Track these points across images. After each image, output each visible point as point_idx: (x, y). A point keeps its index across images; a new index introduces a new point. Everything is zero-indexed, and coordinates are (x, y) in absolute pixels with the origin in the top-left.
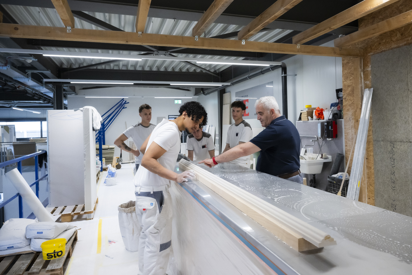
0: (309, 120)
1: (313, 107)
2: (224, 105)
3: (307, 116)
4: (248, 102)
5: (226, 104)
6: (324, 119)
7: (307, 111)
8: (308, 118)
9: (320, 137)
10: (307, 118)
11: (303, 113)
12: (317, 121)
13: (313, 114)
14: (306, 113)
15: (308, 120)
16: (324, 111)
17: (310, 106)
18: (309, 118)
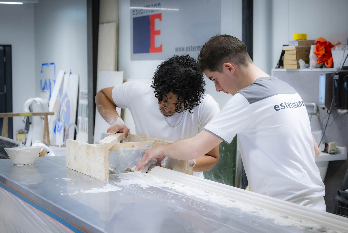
0: (301, 67)
1: (309, 38)
2: (103, 23)
3: (297, 59)
4: (161, 20)
5: (108, 22)
6: (332, 66)
7: (297, 48)
8: (298, 64)
9: (324, 106)
10: (296, 62)
11: (287, 50)
12: (319, 70)
13: (309, 54)
14: (295, 52)
15: (299, 67)
16: (334, 50)
17: (304, 36)
18: (302, 63)
